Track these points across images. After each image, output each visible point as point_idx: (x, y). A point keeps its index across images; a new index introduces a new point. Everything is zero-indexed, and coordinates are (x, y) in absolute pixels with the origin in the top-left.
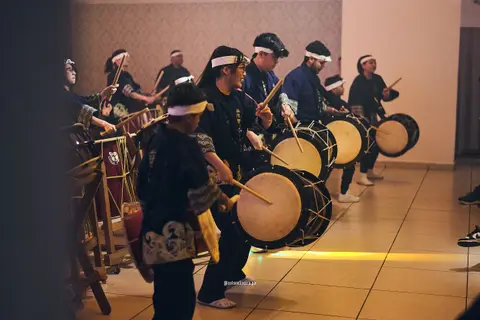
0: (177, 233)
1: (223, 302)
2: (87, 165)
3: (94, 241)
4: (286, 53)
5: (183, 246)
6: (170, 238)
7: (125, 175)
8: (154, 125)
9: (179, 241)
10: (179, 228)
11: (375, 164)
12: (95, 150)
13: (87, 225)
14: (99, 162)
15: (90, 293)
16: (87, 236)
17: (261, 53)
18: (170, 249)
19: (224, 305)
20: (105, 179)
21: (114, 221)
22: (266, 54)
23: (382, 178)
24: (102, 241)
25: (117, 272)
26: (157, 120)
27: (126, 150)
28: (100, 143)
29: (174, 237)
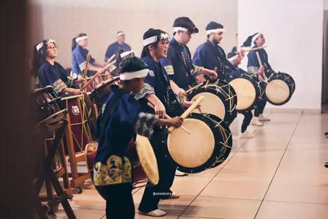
0: (116, 164)
1: (156, 212)
2: (56, 115)
3: (63, 170)
4: (197, 31)
5: (120, 174)
6: (111, 168)
7: (84, 122)
8: (104, 85)
9: (117, 170)
10: (118, 160)
11: (264, 110)
12: (61, 105)
13: (57, 159)
14: (65, 113)
15: (61, 207)
16: (57, 167)
17: (179, 31)
18: (111, 175)
19: (157, 214)
20: (69, 125)
21: (77, 156)
22: (182, 32)
23: (269, 120)
24: (69, 170)
25: (80, 192)
26: (105, 82)
27: (84, 104)
28: (65, 100)
29: (114, 167)
